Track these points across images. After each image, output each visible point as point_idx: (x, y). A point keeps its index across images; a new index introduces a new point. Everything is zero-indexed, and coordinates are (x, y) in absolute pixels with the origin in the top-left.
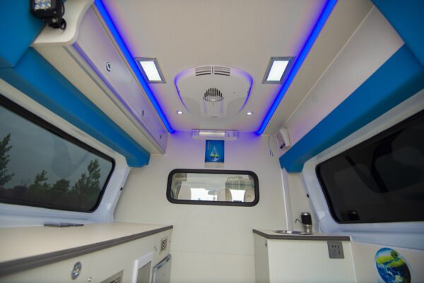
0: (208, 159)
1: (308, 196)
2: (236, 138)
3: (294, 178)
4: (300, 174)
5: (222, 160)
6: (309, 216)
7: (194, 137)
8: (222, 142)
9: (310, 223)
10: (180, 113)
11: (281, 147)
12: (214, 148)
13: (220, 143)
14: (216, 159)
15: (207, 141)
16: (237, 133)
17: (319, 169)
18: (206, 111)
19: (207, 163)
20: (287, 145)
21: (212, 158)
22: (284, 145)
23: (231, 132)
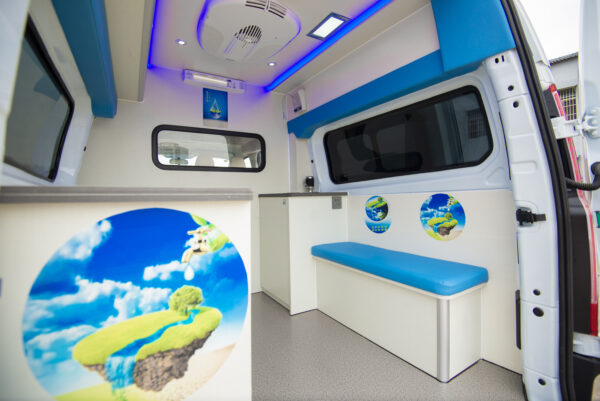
0: (207, 115)
1: (312, 161)
2: (242, 91)
3: (301, 144)
4: (308, 141)
5: (225, 118)
6: (313, 180)
7: (187, 80)
8: (224, 95)
9: (312, 185)
10: (182, 43)
11: (296, 111)
12: (215, 101)
13: (223, 95)
14: (218, 117)
15: (205, 90)
16: (243, 84)
17: (327, 138)
18: (226, 51)
19: (207, 121)
20: (303, 108)
21: (213, 114)
22: (300, 108)
23: (237, 83)
